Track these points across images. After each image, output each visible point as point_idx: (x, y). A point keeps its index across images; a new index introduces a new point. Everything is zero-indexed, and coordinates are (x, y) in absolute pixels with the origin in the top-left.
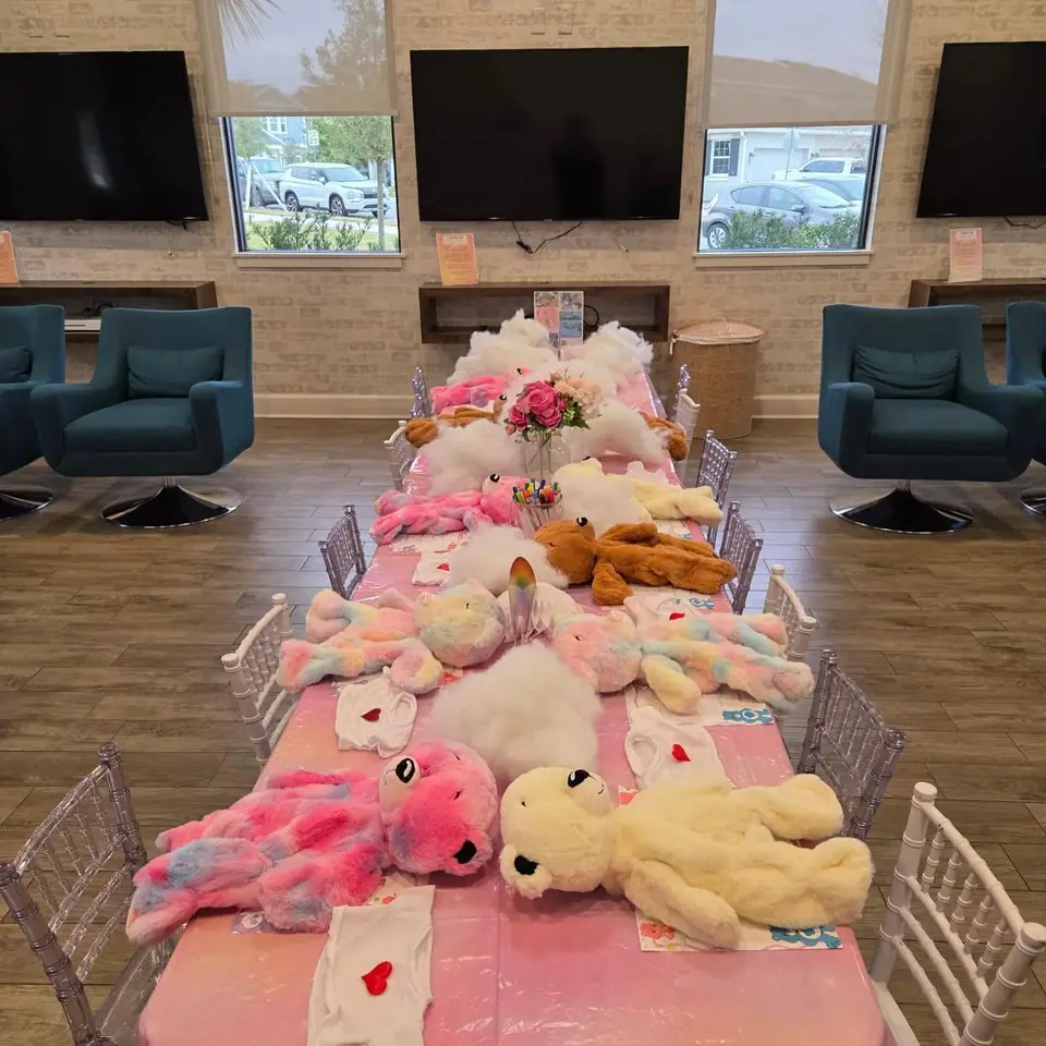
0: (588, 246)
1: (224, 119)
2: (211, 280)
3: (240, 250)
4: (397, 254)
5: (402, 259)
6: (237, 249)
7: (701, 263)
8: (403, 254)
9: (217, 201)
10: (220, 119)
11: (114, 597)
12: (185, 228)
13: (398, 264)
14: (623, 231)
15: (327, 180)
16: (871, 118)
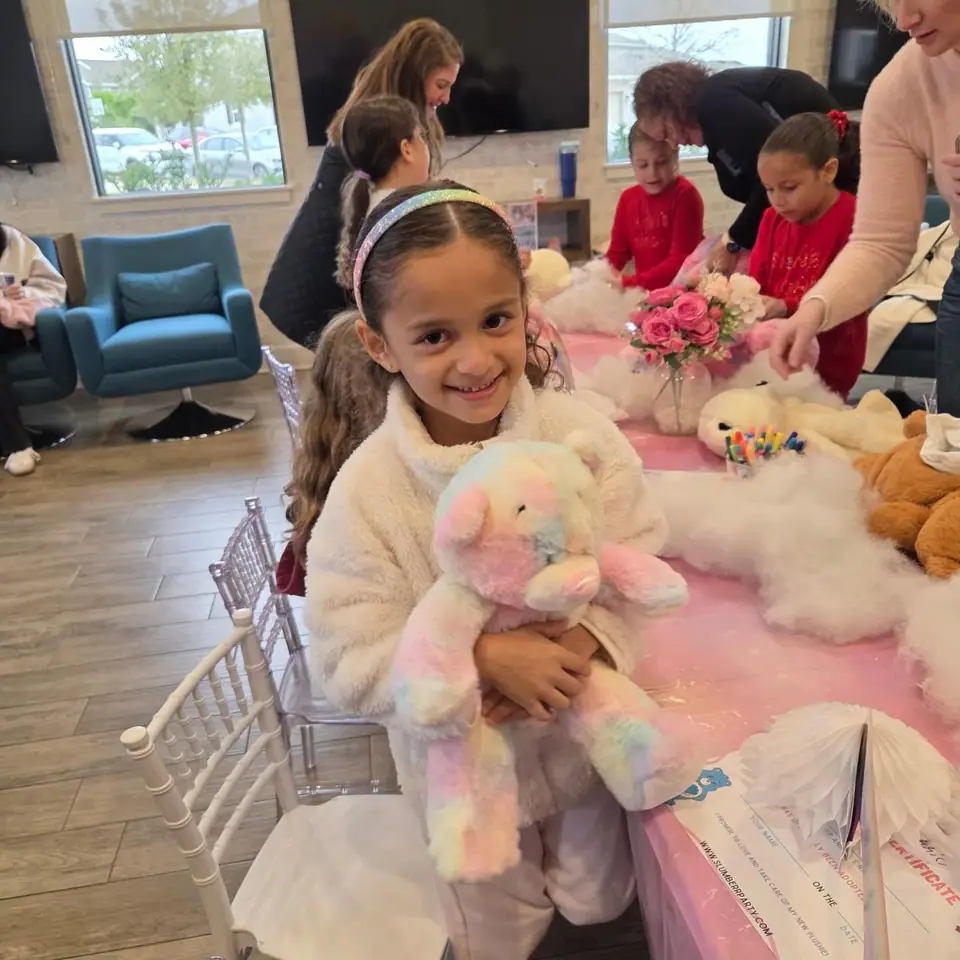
0: (493, 164)
1: (66, 42)
2: (68, 231)
3: (100, 194)
4: (283, 186)
5: (291, 191)
6: (96, 194)
7: (611, 174)
8: (290, 185)
9: (67, 139)
10: (62, 42)
11: (44, 630)
12: (31, 172)
13: (286, 197)
14: (529, 145)
15: (122, 145)
16: (767, 10)
